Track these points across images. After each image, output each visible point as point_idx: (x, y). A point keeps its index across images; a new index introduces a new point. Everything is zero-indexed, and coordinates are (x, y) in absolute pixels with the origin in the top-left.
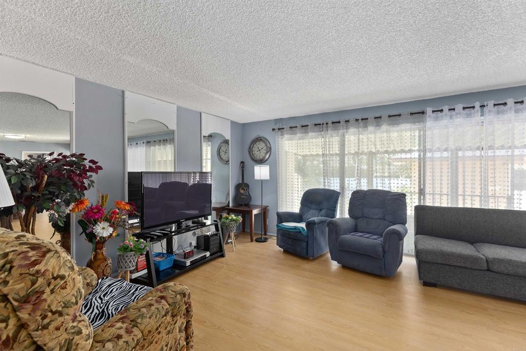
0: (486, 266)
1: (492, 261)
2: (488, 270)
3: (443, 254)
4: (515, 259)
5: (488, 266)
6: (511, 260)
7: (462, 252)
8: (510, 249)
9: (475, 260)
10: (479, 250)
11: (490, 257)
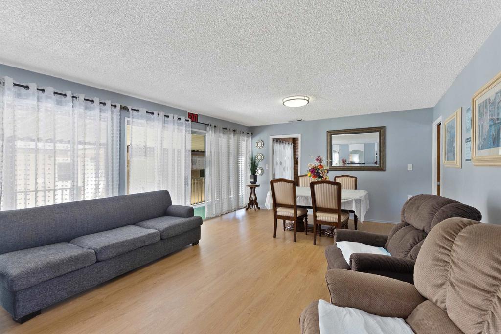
0: (95, 258)
1: (100, 252)
2: (98, 261)
3: (51, 266)
4: (115, 241)
5: (97, 258)
6: (114, 243)
7: (72, 254)
8: (104, 234)
9: (86, 256)
10: (81, 245)
11: (98, 248)
